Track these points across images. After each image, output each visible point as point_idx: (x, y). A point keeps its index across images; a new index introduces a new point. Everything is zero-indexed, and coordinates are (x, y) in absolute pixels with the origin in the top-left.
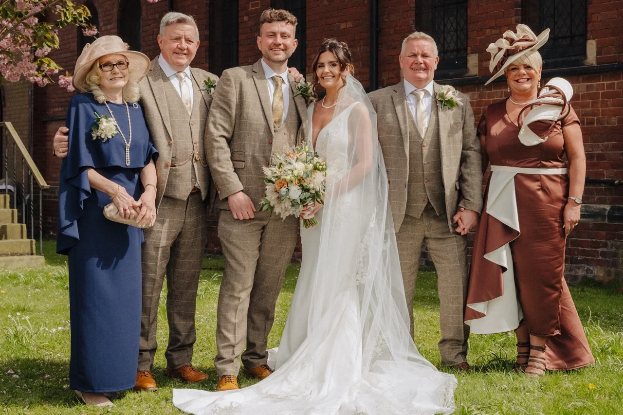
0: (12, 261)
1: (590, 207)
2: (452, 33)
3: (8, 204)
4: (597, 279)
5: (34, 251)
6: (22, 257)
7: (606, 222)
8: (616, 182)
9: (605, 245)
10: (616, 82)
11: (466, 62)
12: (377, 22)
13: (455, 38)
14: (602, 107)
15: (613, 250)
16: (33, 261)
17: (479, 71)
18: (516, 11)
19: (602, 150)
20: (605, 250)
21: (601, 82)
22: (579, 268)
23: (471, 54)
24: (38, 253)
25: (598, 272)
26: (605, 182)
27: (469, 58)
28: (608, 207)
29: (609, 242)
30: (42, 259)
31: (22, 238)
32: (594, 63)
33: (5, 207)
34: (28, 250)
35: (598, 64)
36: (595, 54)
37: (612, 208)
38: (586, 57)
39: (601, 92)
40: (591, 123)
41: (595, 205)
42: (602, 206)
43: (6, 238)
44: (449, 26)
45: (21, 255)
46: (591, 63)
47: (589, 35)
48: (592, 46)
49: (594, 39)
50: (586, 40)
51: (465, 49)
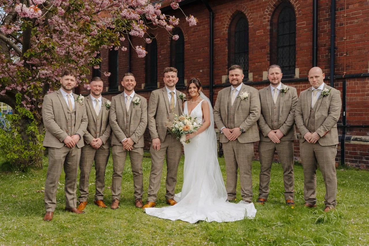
2: (242, 64)
4: (299, 162)
10: (306, 85)
11: (248, 75)
12: (213, 59)
17: (253, 79)
18: (268, 56)
21: (301, 85)
23: (250, 72)
32: (299, 78)
36: (299, 74)
38: (295, 75)
39: (301, 89)
44: (241, 61)
46: (297, 77)
47: (296, 66)
48: (297, 71)
49: (298, 68)
50: (295, 68)
51: (248, 71)
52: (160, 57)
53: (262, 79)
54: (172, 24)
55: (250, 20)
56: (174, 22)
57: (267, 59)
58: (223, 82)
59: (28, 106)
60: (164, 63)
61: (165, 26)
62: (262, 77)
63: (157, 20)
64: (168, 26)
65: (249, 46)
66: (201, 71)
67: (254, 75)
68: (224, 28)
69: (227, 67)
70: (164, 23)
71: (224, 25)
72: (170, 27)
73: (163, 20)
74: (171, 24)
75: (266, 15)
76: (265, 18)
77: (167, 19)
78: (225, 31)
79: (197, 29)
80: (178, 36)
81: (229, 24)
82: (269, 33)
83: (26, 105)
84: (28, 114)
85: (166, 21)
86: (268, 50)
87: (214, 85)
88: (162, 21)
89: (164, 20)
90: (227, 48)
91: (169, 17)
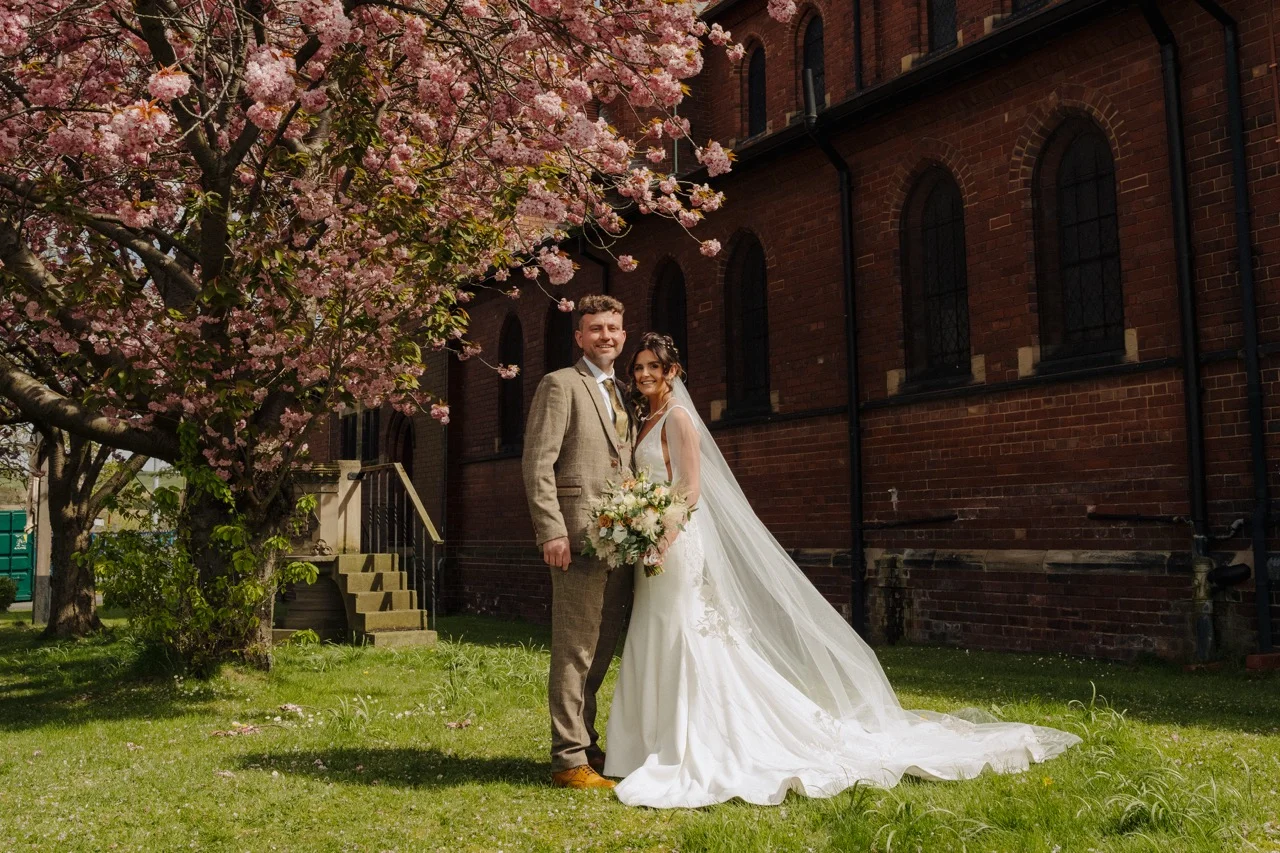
0: (397, 637)
1: (1144, 555)
2: (951, 330)
3: (397, 566)
4: (1159, 654)
5: (426, 625)
6: (409, 632)
7: (1166, 574)
8: (1175, 519)
9: (1167, 607)
10: (1166, 383)
11: (970, 364)
13: (955, 335)
14: (1150, 417)
15: (1178, 613)
16: (423, 637)
17: (987, 376)
18: (1030, 296)
19: (1153, 476)
20: (1167, 613)
21: (1147, 385)
22: (1133, 640)
23: (976, 354)
24: (430, 628)
25: (1159, 645)
26: (1160, 519)
27: (973, 361)
28: (1167, 554)
29: (1171, 602)
30: (434, 634)
31: (411, 608)
32: (1137, 360)
33: (393, 569)
34: (418, 623)
35: (1140, 359)
36: (1136, 348)
37: (1174, 555)
38: (1124, 352)
39: (1148, 397)
40: (1138, 440)
41: (1149, 552)
42: (1159, 553)
43: (391, 609)
44: (947, 320)
45: (409, 629)
46: (1132, 359)
47: (1126, 322)
48: (1131, 338)
49: (1133, 327)
50: (1123, 330)
51: (969, 349)
52: (695, 324)
53: (1016, 373)
54: (699, 207)
55: (967, 183)
56: (706, 201)
57: (1027, 306)
58: (890, 393)
59: (222, 462)
60: (708, 344)
61: (677, 213)
62: (1017, 367)
63: (649, 195)
64: (684, 213)
65: (968, 268)
66: (821, 361)
67: (988, 364)
68: (886, 217)
69: (901, 341)
70: (674, 204)
71: (887, 208)
72: (694, 216)
73: (668, 196)
74: (695, 208)
75: (1017, 164)
76: (1014, 176)
77: (684, 191)
78: (890, 226)
79: (803, 229)
80: (719, 244)
81: (902, 203)
82: (1029, 222)
83: (217, 459)
84: (214, 486)
85: (679, 197)
86: (1031, 279)
87: (862, 404)
88: (666, 198)
89: (673, 196)
90: (898, 281)
91: (691, 187)
